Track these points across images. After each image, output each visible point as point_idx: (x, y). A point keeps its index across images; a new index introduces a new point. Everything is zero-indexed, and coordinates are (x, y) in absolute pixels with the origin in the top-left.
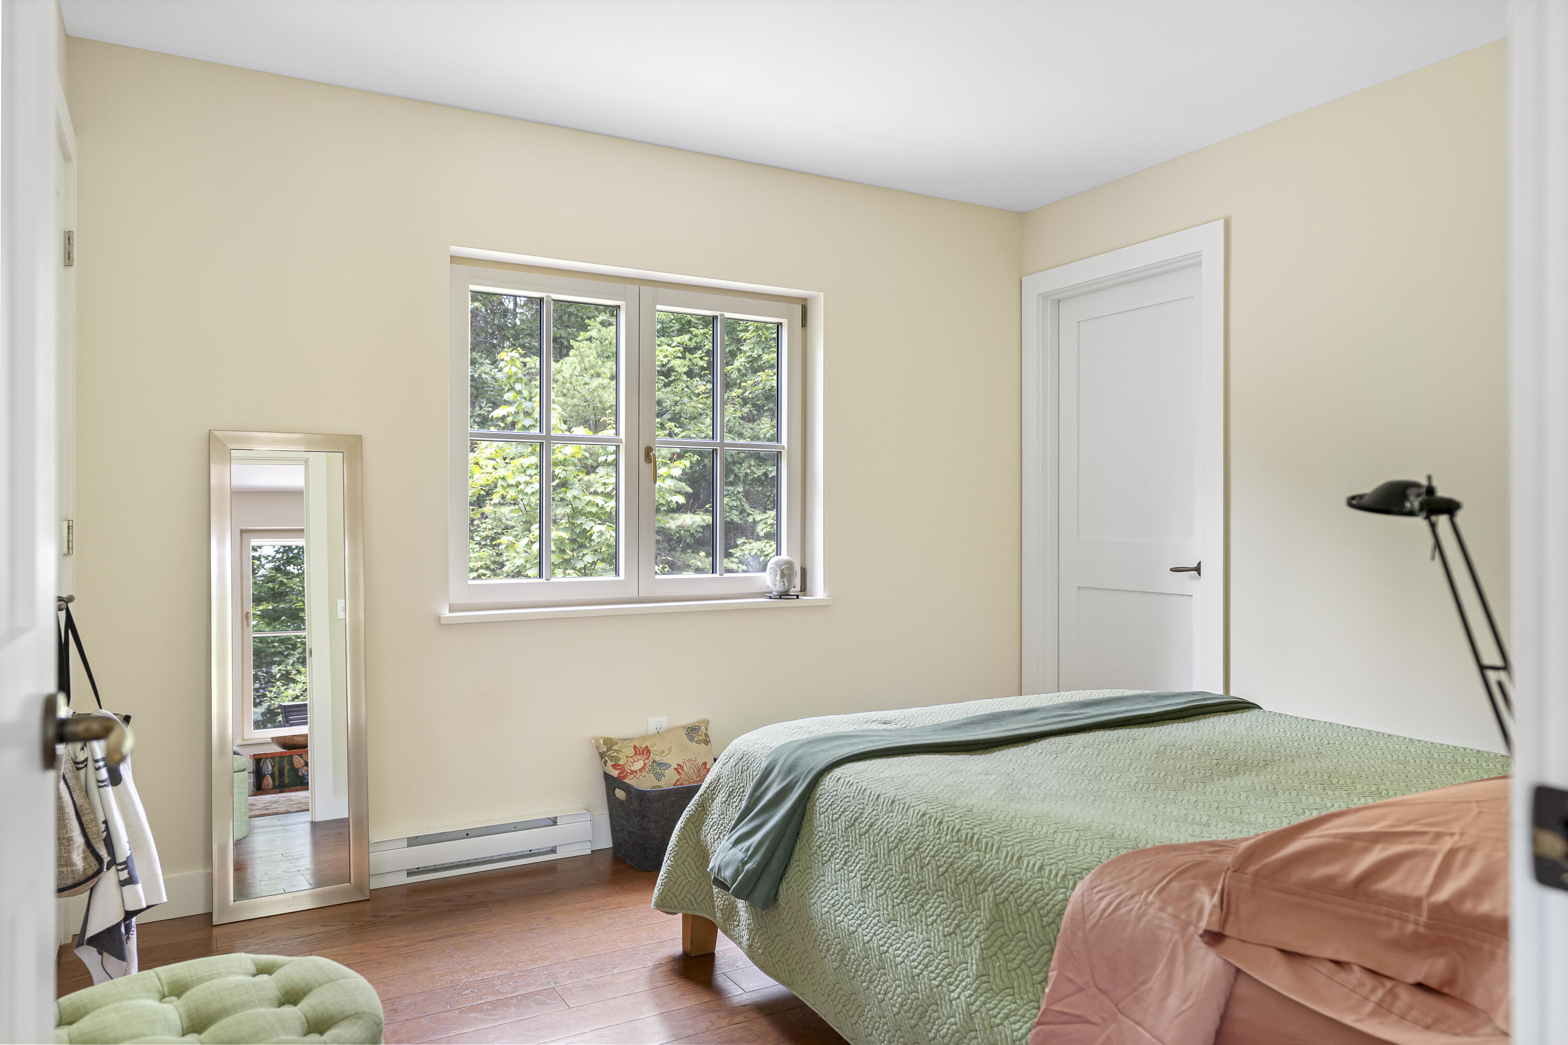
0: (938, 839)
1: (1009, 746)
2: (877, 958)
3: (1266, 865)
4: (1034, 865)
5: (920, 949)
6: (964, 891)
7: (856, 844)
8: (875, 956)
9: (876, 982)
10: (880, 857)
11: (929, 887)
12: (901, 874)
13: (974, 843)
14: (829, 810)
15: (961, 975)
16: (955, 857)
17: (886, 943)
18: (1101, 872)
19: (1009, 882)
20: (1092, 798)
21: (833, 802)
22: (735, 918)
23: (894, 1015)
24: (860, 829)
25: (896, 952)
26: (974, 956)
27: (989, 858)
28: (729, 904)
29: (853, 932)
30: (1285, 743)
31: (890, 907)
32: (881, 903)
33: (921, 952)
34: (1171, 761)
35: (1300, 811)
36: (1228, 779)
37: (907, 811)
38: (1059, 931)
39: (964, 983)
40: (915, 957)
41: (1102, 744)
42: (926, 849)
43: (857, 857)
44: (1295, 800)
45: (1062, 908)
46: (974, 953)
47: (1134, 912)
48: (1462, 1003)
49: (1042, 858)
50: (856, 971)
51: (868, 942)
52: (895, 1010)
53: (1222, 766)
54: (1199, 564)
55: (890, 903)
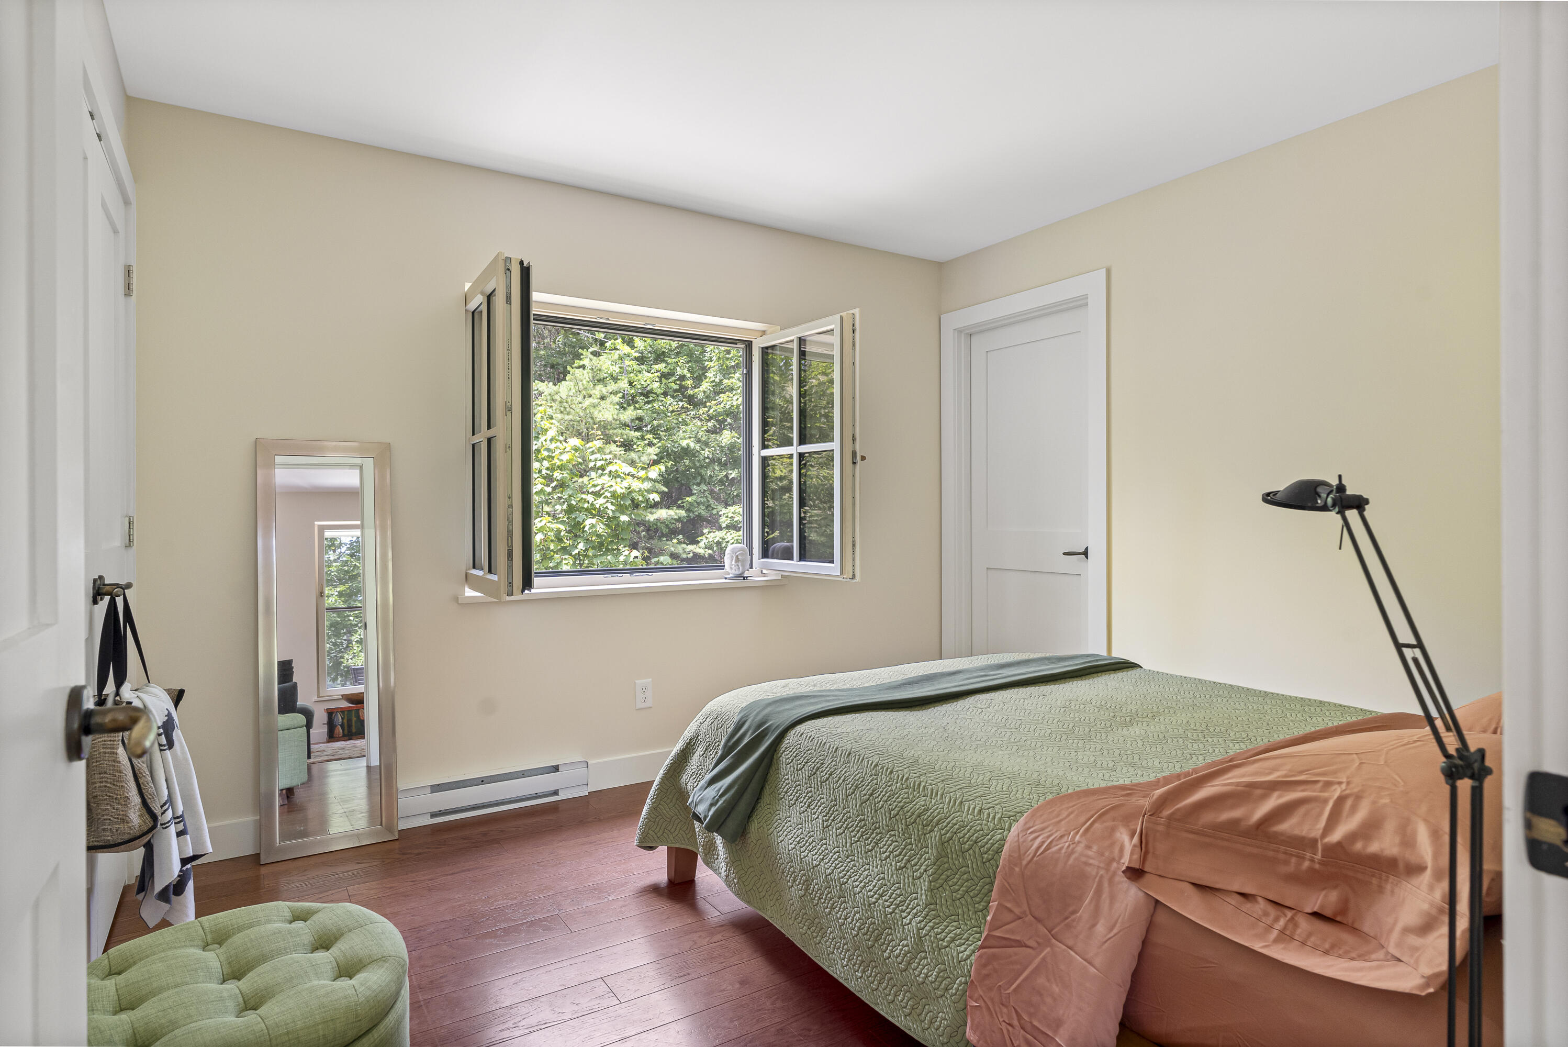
0: (889, 786)
1: (942, 703)
2: (838, 888)
3: (1178, 810)
4: (974, 809)
5: (875, 881)
6: (913, 831)
7: (818, 790)
8: (836, 887)
9: (837, 909)
10: (839, 802)
11: (883, 828)
12: (858, 816)
13: (921, 790)
14: (794, 761)
15: (912, 903)
16: (905, 802)
17: (845, 875)
18: (1033, 815)
19: (952, 824)
20: (1015, 748)
21: (797, 754)
22: (714, 852)
23: (853, 937)
24: (821, 777)
25: (854, 884)
26: (923, 888)
27: (935, 803)
28: (709, 841)
29: (817, 866)
30: (1166, 697)
31: (848, 845)
32: (841, 841)
33: (876, 883)
34: (1076, 714)
35: (1189, 756)
36: (1125, 729)
37: (862, 762)
38: (997, 867)
39: (915, 911)
40: (871, 887)
41: (1018, 700)
42: (879, 795)
43: (819, 801)
44: (1183, 747)
45: (1000, 847)
46: (924, 885)
47: (1063, 851)
48: (1354, 930)
49: (981, 803)
50: (820, 899)
51: (830, 874)
52: (855, 933)
53: (1118, 718)
54: (1087, 548)
55: (848, 841)
